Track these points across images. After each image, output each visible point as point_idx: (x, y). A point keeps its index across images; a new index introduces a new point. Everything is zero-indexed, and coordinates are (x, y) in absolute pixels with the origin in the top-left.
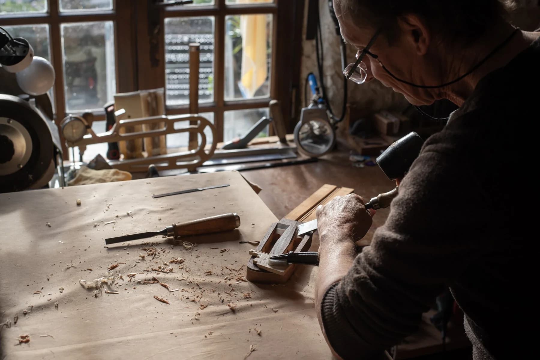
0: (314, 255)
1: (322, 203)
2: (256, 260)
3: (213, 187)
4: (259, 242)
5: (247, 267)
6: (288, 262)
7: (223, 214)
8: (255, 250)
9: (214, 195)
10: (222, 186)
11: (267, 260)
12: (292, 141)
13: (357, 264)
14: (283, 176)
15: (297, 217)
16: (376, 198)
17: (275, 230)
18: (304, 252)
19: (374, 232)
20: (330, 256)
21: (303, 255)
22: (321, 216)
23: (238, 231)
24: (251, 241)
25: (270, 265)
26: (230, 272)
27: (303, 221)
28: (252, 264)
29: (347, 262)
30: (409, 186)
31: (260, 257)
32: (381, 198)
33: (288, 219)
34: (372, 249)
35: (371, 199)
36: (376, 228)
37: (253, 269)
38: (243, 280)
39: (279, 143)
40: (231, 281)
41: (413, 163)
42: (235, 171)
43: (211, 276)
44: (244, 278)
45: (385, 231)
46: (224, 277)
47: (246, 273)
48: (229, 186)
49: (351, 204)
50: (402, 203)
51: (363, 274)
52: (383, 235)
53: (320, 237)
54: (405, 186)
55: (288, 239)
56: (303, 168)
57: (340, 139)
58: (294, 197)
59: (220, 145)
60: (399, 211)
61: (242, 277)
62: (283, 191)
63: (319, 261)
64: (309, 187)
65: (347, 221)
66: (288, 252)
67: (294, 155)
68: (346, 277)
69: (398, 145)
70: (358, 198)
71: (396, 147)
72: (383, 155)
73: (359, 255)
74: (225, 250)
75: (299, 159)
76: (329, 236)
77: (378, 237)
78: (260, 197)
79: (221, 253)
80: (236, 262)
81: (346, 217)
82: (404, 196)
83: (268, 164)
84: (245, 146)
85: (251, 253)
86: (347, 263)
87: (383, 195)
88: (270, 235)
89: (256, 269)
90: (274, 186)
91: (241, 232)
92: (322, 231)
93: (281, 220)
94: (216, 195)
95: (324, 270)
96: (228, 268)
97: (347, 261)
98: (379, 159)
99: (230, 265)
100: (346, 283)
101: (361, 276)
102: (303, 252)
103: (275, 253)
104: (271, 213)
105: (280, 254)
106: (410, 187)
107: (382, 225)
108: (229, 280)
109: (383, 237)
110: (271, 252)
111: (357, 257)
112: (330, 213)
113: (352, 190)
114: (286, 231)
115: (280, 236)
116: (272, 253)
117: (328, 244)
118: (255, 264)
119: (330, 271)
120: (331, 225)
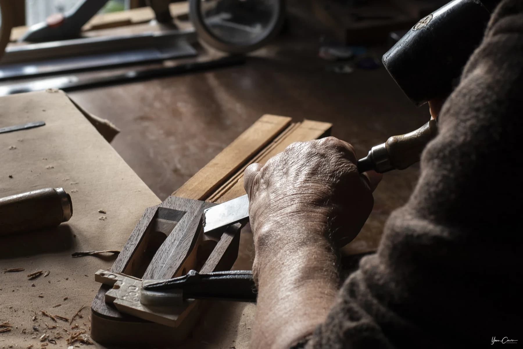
0: (246, 277)
1: (259, 159)
2: (111, 295)
3: (7, 129)
4: (117, 253)
5: (93, 310)
6: (186, 296)
7: (33, 190)
8: (108, 270)
9: (10, 147)
10: (26, 127)
11: (138, 293)
12: (184, 18)
13: (348, 298)
14: (168, 99)
15: (203, 193)
16: (383, 145)
17: (154, 223)
18: (223, 273)
19: (383, 223)
20: (280, 281)
21: (221, 278)
22: (257, 190)
23: (67, 228)
24: (97, 250)
25: (144, 305)
26: (52, 324)
27: (215, 201)
28: (102, 302)
29: (321, 295)
30: (466, 114)
31: (121, 286)
32: (396, 144)
33: (182, 196)
34: (381, 263)
35: (371, 149)
36: (387, 213)
37: (105, 314)
38: (83, 342)
39: (154, 24)
40: (56, 344)
41: (472, 58)
42: (56, 92)
43: (10, 334)
44: (86, 337)
45: (411, 220)
46: (39, 335)
47: (90, 325)
48: (44, 125)
49: (328, 161)
50: (452, 152)
51: (366, 320)
52: (408, 228)
53: (256, 239)
54: (456, 115)
55: (185, 244)
56: (211, 78)
57: (294, 10)
58: (192, 147)
59: (17, 33)
60: (445, 172)
61: (81, 335)
62: (169, 133)
63: (257, 294)
64: (228, 122)
65: (318, 202)
66: (185, 272)
67: (190, 50)
68: (324, 329)
69: (431, 26)
70: (340, 149)
71: (428, 29)
72: (398, 47)
73: (352, 276)
74: (40, 274)
75: (202, 59)
76: (277, 236)
77: (395, 235)
78: (116, 148)
79: (30, 281)
80: (65, 299)
81: (315, 194)
82: (456, 137)
83: (131, 73)
84: (78, 35)
85: (99, 278)
86: (321, 297)
87: (400, 140)
88: (142, 234)
89: (111, 316)
90: (146, 124)
91: (75, 232)
92: (260, 225)
93: (167, 200)
94: (14, 147)
95: (267, 314)
96: (48, 314)
97: (321, 293)
98: (389, 56)
99: (51, 309)
100: (324, 341)
101: (363, 325)
102: (220, 273)
103: (156, 276)
104: (142, 185)
105: (168, 279)
106: (469, 117)
107: (402, 205)
108: (51, 341)
109: (410, 233)
110: (145, 274)
111: (348, 281)
112: (278, 182)
113: (326, 126)
114: (178, 224)
115: (167, 237)
116: (149, 276)
117: (275, 255)
118: (110, 302)
119: (284, 316)
120: (282, 211)
